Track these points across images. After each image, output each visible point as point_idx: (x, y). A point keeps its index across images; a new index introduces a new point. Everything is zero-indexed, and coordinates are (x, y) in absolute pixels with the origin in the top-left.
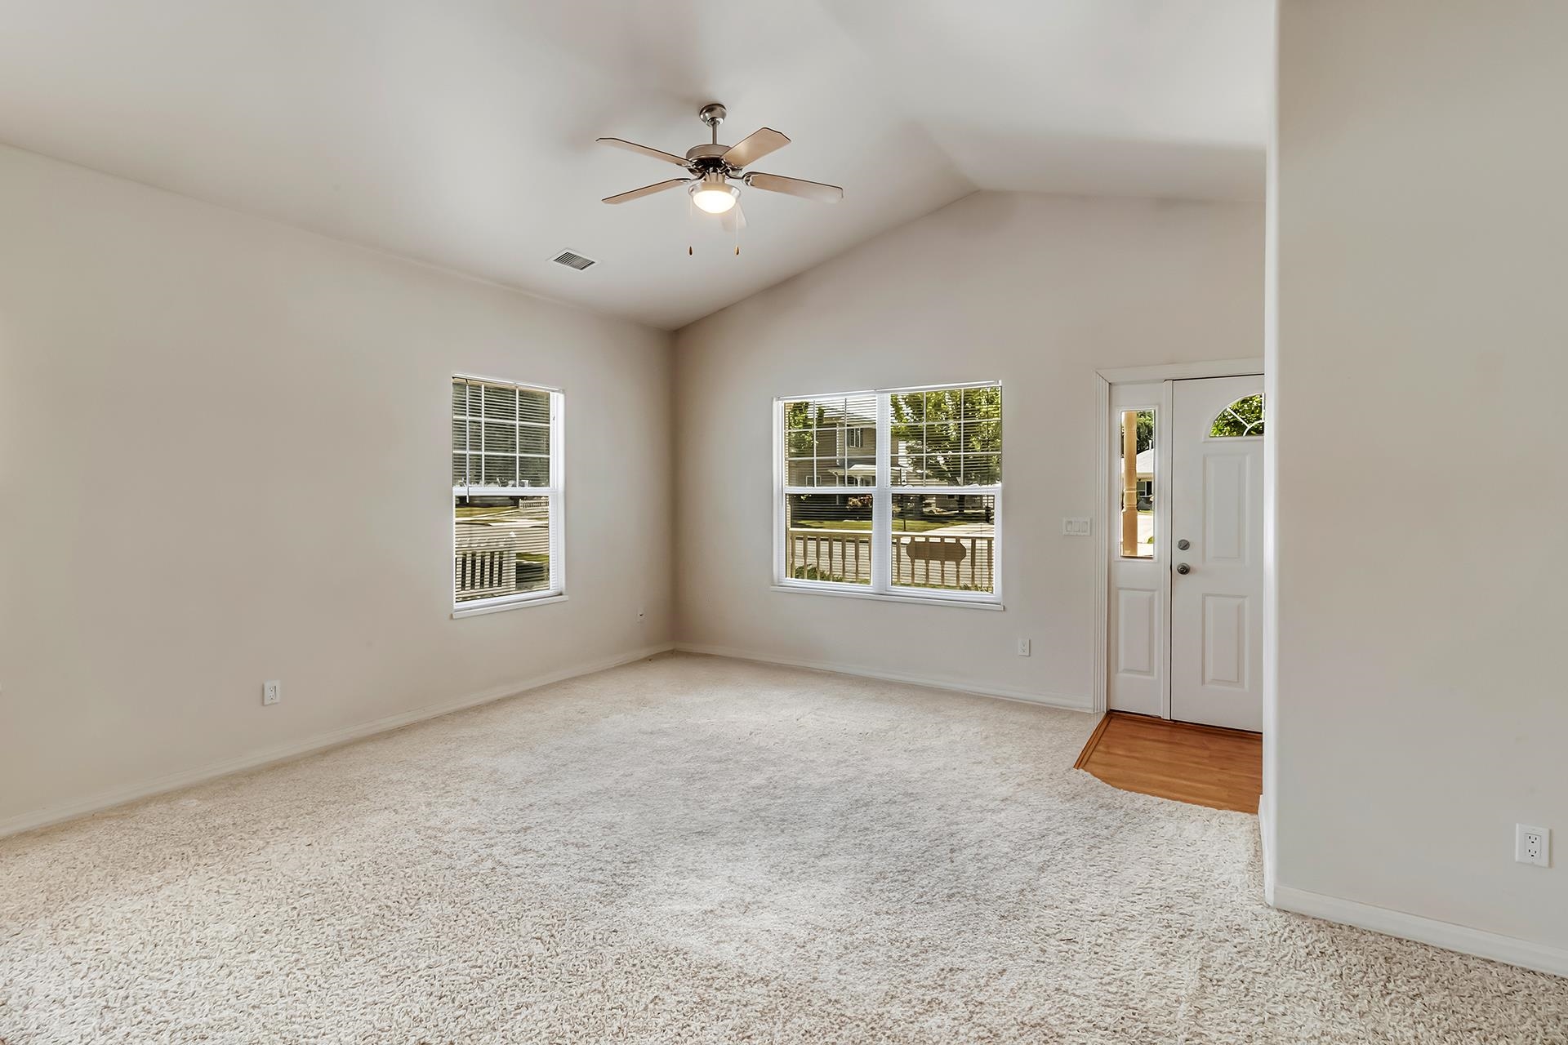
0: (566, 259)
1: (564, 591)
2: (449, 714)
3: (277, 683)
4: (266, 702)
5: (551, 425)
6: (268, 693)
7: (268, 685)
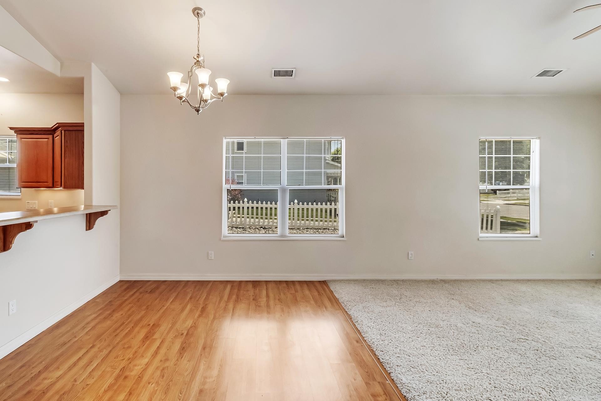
0: (544, 73)
1: (538, 236)
2: (478, 280)
3: (412, 253)
4: (409, 258)
5: (531, 156)
6: (410, 256)
7: (410, 253)
